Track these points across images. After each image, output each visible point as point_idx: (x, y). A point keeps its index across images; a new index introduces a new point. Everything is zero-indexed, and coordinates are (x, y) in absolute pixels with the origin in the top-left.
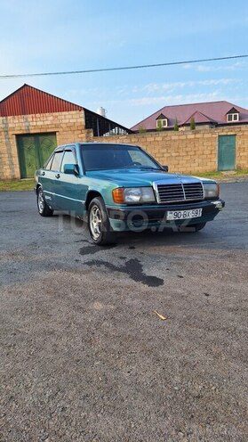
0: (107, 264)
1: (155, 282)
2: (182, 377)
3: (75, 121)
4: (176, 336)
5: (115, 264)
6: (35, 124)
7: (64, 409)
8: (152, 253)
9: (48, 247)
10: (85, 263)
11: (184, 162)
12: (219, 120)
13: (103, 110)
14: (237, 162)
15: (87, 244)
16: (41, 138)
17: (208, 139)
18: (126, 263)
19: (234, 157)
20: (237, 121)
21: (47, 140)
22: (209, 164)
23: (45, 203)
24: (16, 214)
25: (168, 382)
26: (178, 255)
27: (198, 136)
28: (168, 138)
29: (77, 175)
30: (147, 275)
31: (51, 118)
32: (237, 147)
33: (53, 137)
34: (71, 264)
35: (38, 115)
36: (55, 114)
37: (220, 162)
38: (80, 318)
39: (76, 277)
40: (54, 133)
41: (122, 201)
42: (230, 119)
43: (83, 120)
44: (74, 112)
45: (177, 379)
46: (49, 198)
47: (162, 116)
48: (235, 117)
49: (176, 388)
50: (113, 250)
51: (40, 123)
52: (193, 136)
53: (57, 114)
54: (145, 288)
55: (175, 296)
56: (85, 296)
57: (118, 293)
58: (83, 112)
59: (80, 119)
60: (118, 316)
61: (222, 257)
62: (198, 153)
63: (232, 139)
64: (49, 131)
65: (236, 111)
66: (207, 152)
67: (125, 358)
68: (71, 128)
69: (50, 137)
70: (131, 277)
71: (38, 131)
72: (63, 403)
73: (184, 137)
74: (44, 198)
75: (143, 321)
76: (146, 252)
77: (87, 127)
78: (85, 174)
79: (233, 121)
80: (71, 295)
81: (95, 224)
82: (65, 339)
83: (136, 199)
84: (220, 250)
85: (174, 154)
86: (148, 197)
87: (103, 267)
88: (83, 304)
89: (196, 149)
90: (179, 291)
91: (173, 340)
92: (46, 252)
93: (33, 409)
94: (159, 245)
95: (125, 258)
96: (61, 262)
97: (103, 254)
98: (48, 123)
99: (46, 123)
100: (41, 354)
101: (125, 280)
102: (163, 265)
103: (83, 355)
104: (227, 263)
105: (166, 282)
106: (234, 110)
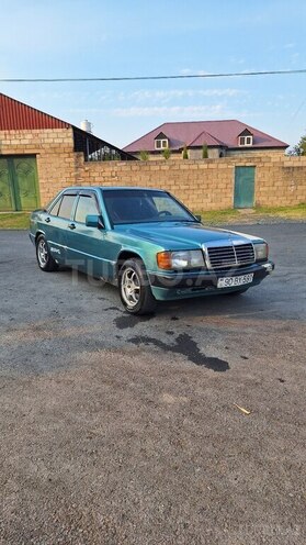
0: (157, 342)
1: (219, 365)
2: (293, 482)
3: (61, 141)
4: (269, 434)
5: (164, 341)
6: (8, 142)
7: (186, 526)
8: (201, 325)
9: (74, 318)
10: (129, 341)
11: (195, 197)
12: (230, 143)
13: (89, 124)
14: (256, 199)
15: (120, 314)
16: (16, 161)
17: (224, 170)
18: (177, 340)
19: (253, 192)
20: (251, 145)
21: (24, 164)
22: (224, 200)
23: (49, 256)
24: (7, 266)
25: (281, 489)
26: (230, 329)
27: (211, 166)
28: (176, 168)
29: (102, 228)
30: (207, 356)
31: (29, 136)
32: (256, 180)
33: (32, 160)
34: (112, 341)
35: (13, 132)
36: (34, 131)
37: (237, 197)
38: (156, 414)
39: (126, 359)
40: (34, 156)
41: (169, 267)
42: (242, 142)
43: (71, 141)
44: (60, 130)
45: (288, 485)
46: (58, 251)
47: (161, 136)
48: (249, 140)
49: (291, 495)
50: (154, 322)
51: (15, 142)
52: (205, 166)
53: (38, 131)
54: (211, 373)
55: (249, 383)
56: (149, 386)
57: (184, 381)
58: (71, 130)
59: (68, 139)
60: (197, 410)
61: (280, 330)
62: (211, 186)
63: (251, 170)
64: (26, 152)
65: (249, 133)
66: (222, 186)
67: (224, 462)
68: (55, 150)
69: (28, 160)
70: (189, 359)
71: (13, 152)
72: (181, 519)
73: (195, 167)
74: (48, 250)
75: (227, 417)
76: (193, 324)
77: (77, 149)
78: (113, 228)
79: (246, 145)
80: (132, 384)
81: (129, 290)
82: (150, 442)
83: (184, 264)
84: (275, 321)
85: (183, 187)
86: (196, 261)
87: (151, 345)
88: (149, 395)
89: (209, 182)
90: (250, 376)
91: (267, 439)
92: (74, 324)
93: (154, 529)
94: (205, 315)
95: (171, 333)
96: (100, 338)
97: (144, 328)
98: (26, 142)
99: (23, 142)
100: (131, 461)
101: (185, 364)
102: (220, 342)
103: (178, 461)
104: (288, 339)
105: (232, 364)
106: (247, 132)
